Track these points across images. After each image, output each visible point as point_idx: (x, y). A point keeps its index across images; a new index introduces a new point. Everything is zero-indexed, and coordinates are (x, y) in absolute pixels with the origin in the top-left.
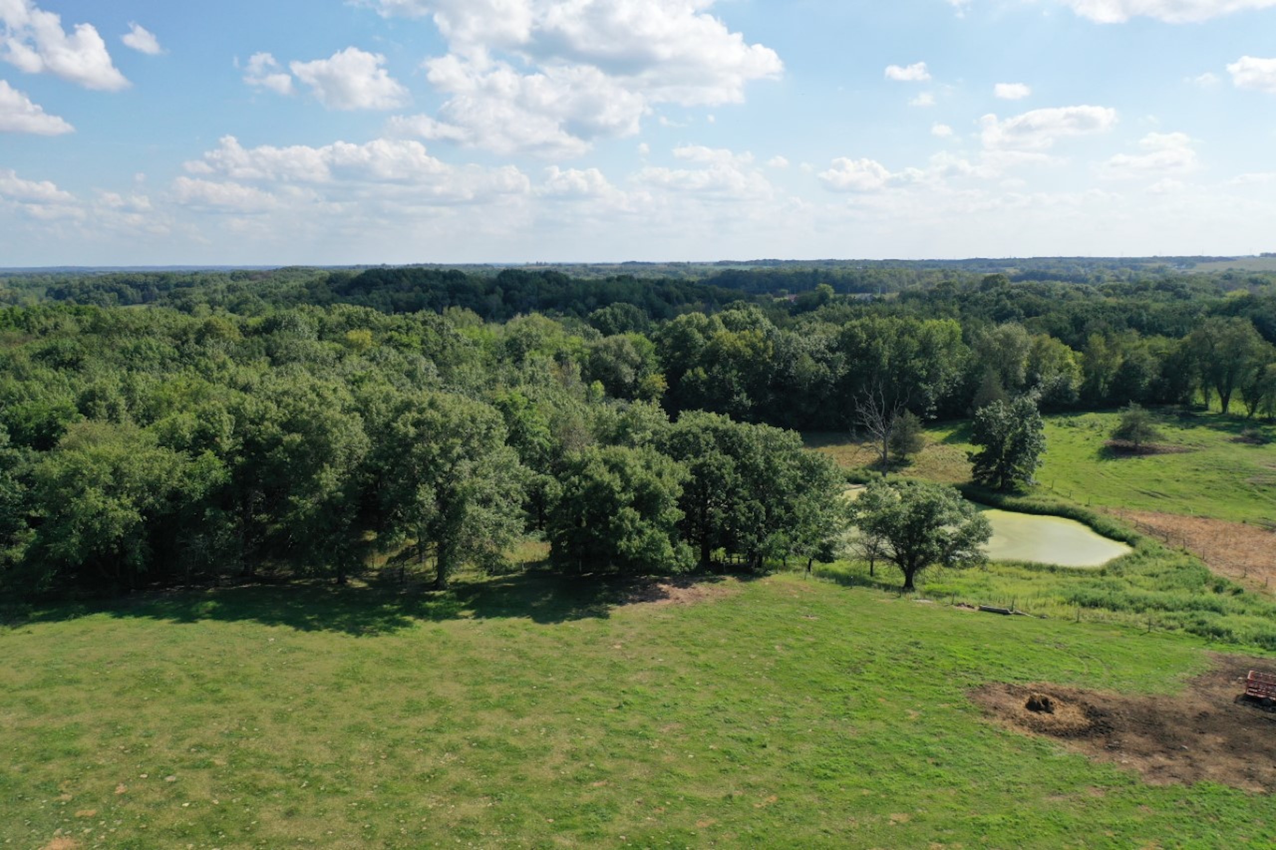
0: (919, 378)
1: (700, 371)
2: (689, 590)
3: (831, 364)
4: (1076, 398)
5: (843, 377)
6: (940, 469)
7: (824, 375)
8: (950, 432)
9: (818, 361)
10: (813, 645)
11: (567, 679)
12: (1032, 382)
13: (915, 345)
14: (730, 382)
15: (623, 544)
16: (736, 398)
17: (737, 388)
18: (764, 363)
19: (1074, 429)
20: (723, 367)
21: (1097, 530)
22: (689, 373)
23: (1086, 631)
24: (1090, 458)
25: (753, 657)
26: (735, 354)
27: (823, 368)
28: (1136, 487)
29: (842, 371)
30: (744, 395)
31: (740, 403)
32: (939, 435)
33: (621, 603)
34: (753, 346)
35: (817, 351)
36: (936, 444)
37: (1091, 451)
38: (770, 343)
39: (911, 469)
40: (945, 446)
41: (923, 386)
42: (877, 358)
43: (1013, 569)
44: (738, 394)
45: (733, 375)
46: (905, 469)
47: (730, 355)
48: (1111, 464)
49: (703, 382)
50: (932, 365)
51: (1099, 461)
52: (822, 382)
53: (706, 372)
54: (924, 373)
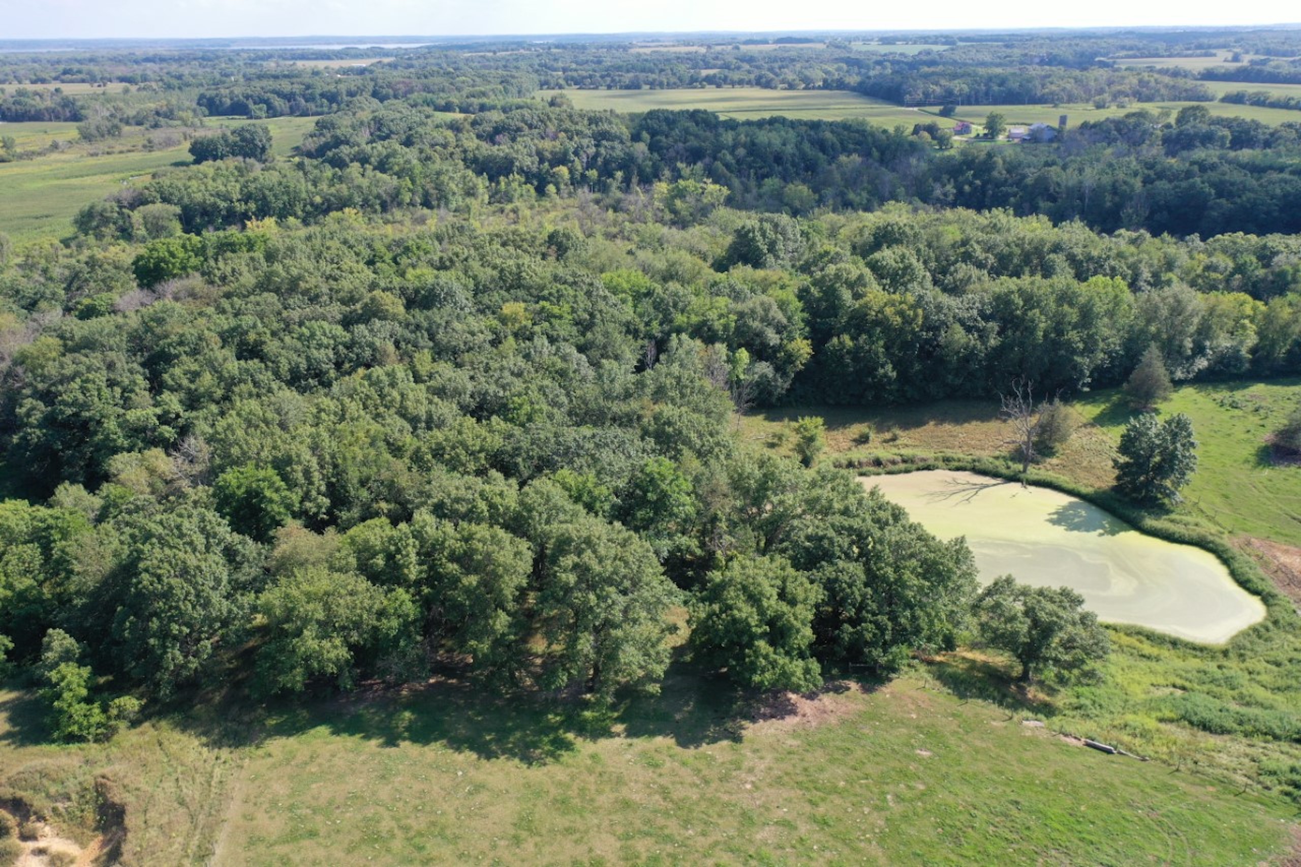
0: (1074, 352)
1: (846, 338)
2: (816, 702)
3: (983, 335)
4: (1247, 365)
5: (994, 349)
6: (1085, 464)
7: (975, 347)
8: (1103, 407)
9: (969, 330)
10: (921, 796)
11: (704, 834)
12: (1199, 350)
13: (1073, 315)
14: (876, 354)
15: (756, 678)
16: (881, 371)
17: (883, 359)
18: (913, 332)
19: (1236, 412)
20: (870, 337)
21: (1233, 574)
22: (835, 340)
23: (1182, 785)
24: (1247, 461)
25: (866, 810)
26: (882, 322)
27: (973, 339)
28: (1287, 509)
29: (993, 342)
30: (889, 367)
31: (885, 375)
32: (1091, 411)
33: (753, 720)
34: (901, 313)
35: (969, 318)
36: (1085, 426)
37: (1248, 451)
38: (920, 311)
39: (1054, 461)
40: (1094, 430)
41: (1078, 359)
42: (1031, 330)
43: (1133, 641)
44: (883, 366)
45: (879, 347)
46: (1048, 460)
47: (877, 323)
48: (1267, 472)
49: (848, 352)
50: (1091, 337)
51: (1255, 467)
52: (970, 356)
53: (852, 339)
54: (1081, 346)
